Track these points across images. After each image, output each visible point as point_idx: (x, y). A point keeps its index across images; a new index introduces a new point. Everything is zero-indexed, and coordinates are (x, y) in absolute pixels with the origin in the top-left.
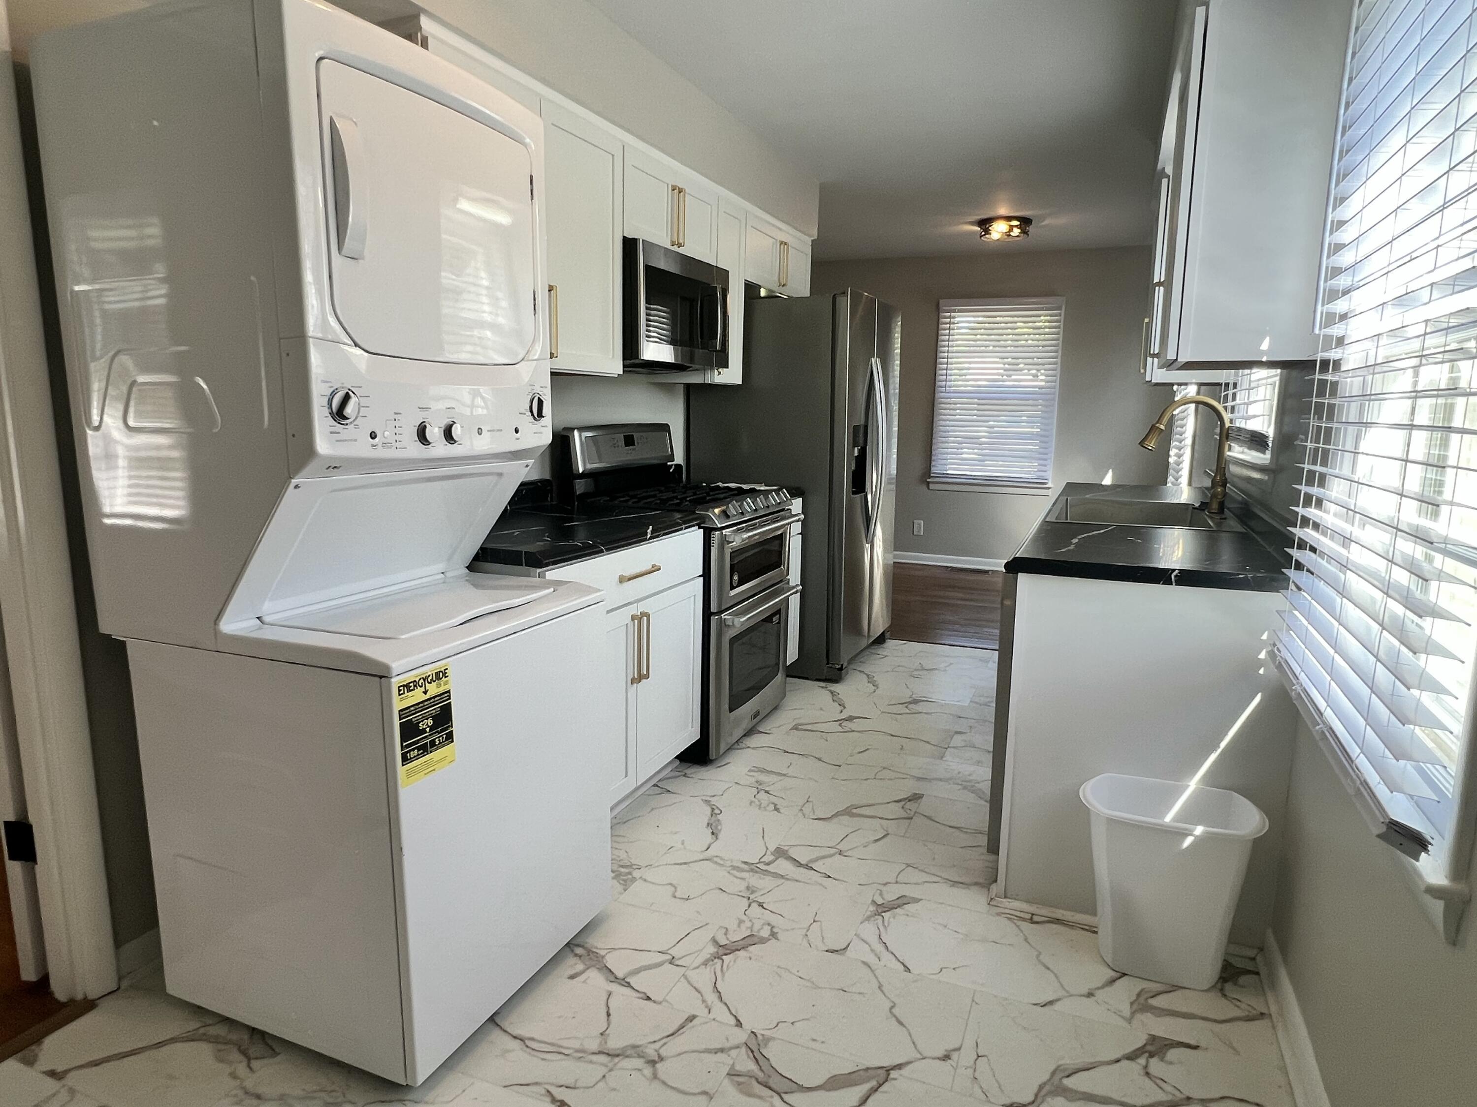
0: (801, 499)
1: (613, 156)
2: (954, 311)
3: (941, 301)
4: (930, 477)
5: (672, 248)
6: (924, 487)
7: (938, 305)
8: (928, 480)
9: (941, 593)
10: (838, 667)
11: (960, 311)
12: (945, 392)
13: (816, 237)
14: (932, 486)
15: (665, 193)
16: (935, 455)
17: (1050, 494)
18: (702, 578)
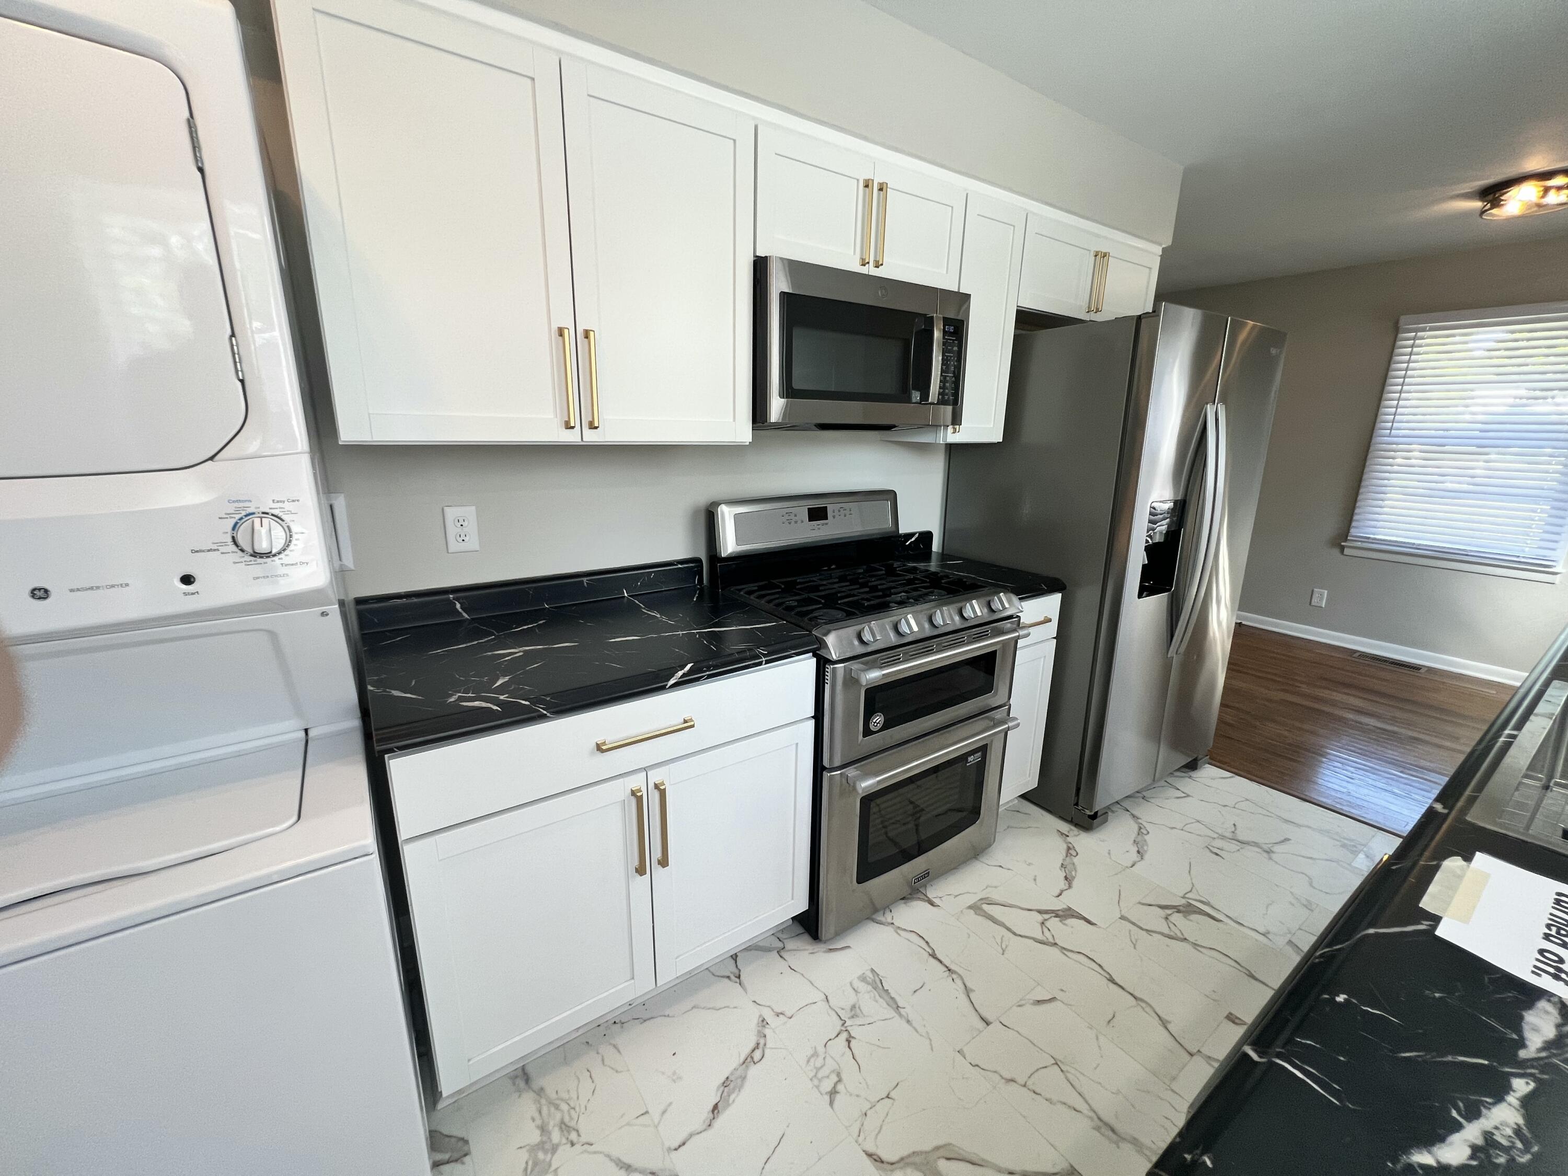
0: (1060, 595)
1: (735, 141)
2: (1424, 330)
3: (1403, 319)
4: (1346, 540)
5: (864, 270)
6: (1336, 552)
7: (1397, 323)
8: (1343, 544)
9: (1325, 694)
10: (1088, 813)
11: (1432, 329)
12: (1390, 436)
13: (1169, 243)
14: (1347, 551)
15: (853, 195)
16: (1359, 514)
17: (1557, 582)
18: (813, 721)
